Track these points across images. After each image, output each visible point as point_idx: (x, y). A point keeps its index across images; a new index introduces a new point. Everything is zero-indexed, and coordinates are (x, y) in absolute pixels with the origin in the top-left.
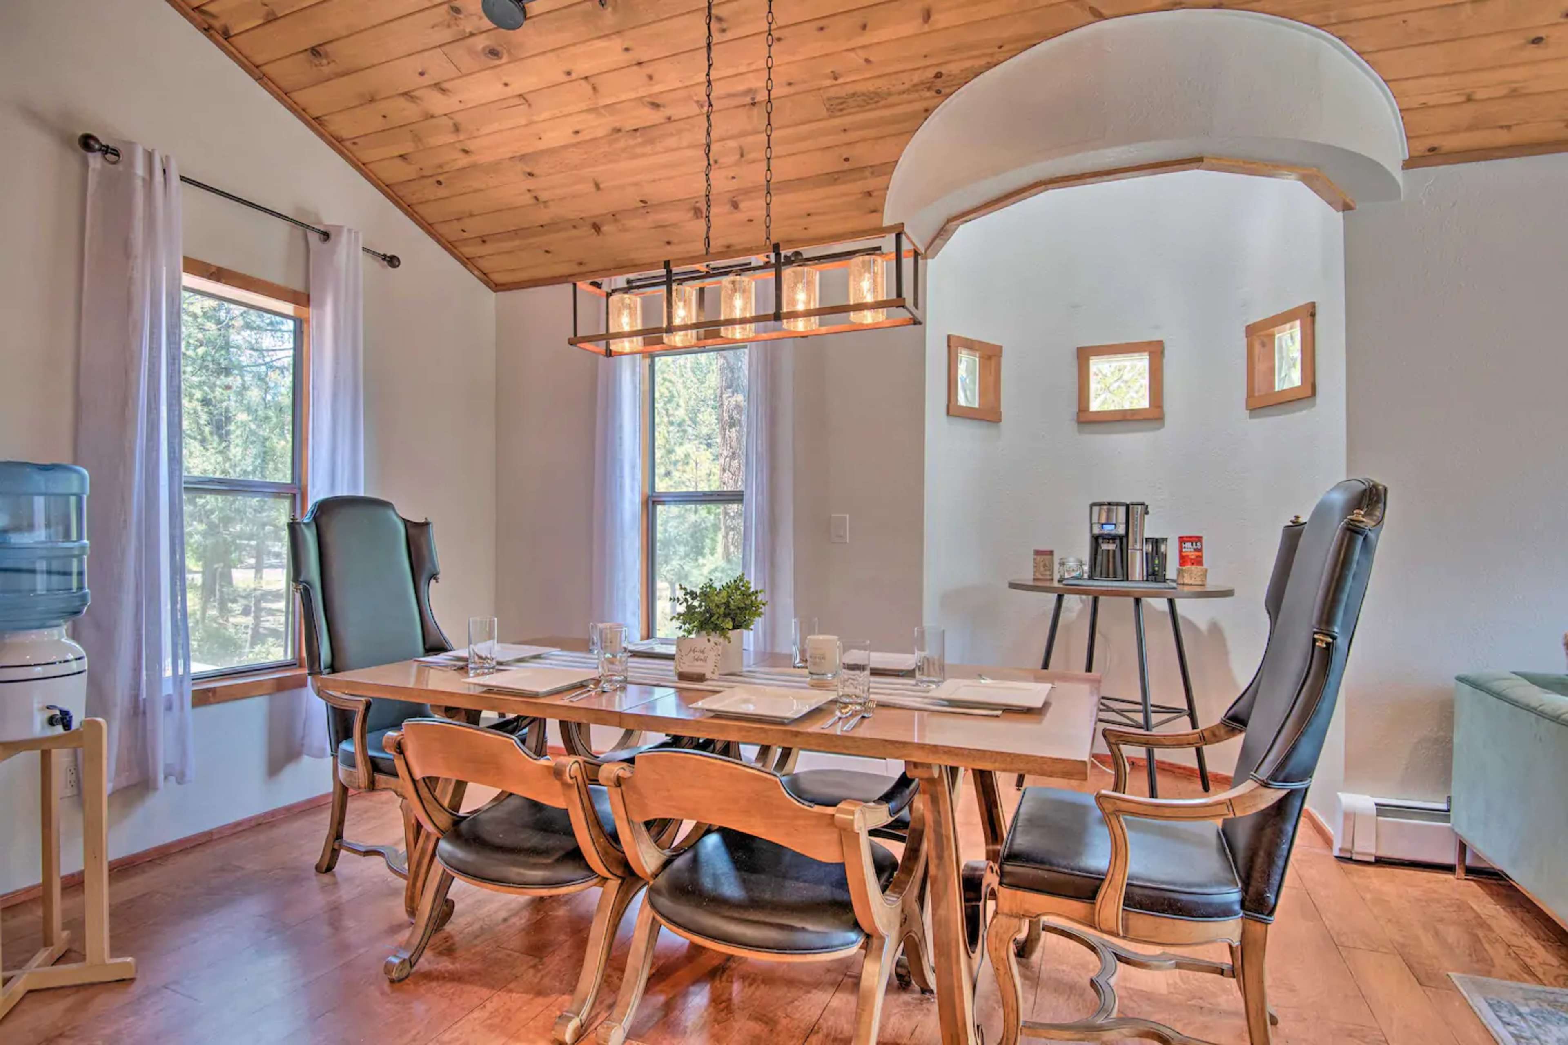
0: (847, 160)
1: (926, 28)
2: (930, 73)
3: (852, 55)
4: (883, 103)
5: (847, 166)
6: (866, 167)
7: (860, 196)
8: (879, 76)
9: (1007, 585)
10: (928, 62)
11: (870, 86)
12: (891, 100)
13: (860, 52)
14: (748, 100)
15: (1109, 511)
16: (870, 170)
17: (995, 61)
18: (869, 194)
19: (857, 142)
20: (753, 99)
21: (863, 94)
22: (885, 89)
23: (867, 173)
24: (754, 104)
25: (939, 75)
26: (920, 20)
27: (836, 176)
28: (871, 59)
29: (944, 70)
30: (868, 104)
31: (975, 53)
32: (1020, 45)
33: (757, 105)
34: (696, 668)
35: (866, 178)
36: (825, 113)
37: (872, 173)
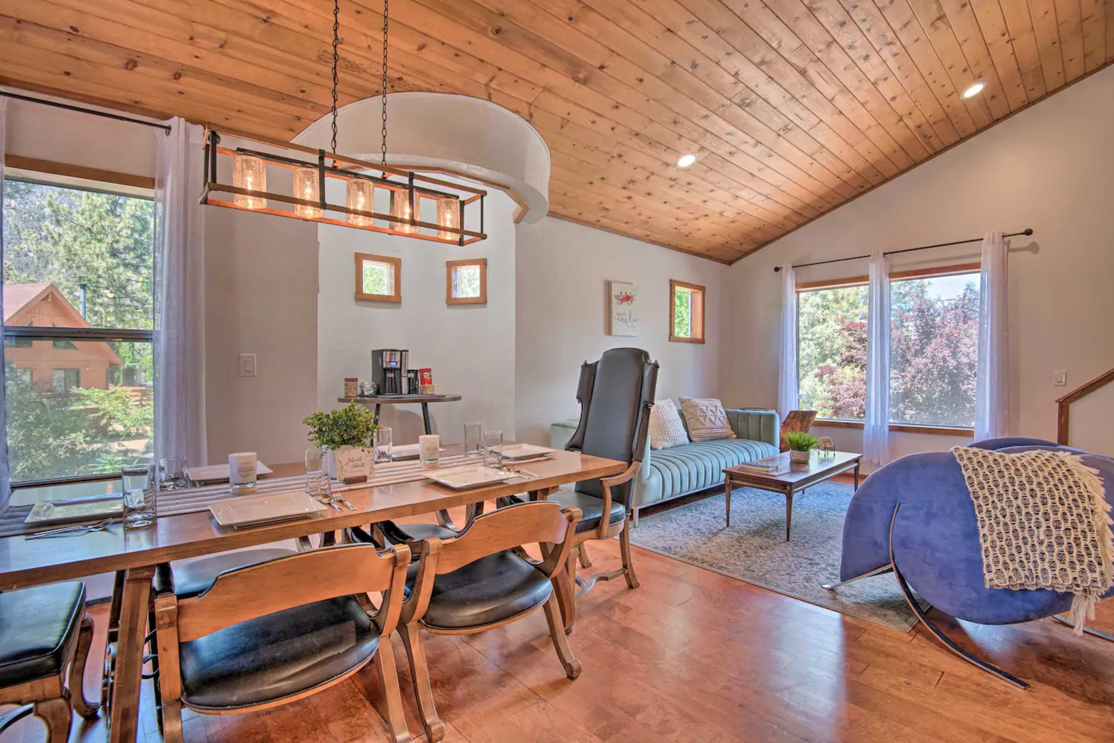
0: (303, 91)
1: (416, 53)
2: (398, 75)
3: (363, 37)
4: (356, 73)
5: (300, 95)
6: (310, 102)
7: (291, 117)
8: (367, 59)
9: (337, 400)
10: (401, 69)
11: (358, 61)
12: (363, 74)
13: (369, 39)
14: (264, 17)
15: (391, 355)
16: (312, 104)
17: (433, 90)
18: (299, 119)
19: (319, 85)
20: (269, 18)
21: (349, 62)
22: (364, 67)
23: (309, 106)
24: (265, 21)
25: (400, 79)
26: (416, 47)
27: (285, 97)
28: (372, 47)
29: (405, 78)
30: (347, 68)
31: (427, 80)
32: (451, 90)
33: (268, 24)
34: (357, 473)
35: (305, 108)
36: (315, 58)
37: (313, 107)
